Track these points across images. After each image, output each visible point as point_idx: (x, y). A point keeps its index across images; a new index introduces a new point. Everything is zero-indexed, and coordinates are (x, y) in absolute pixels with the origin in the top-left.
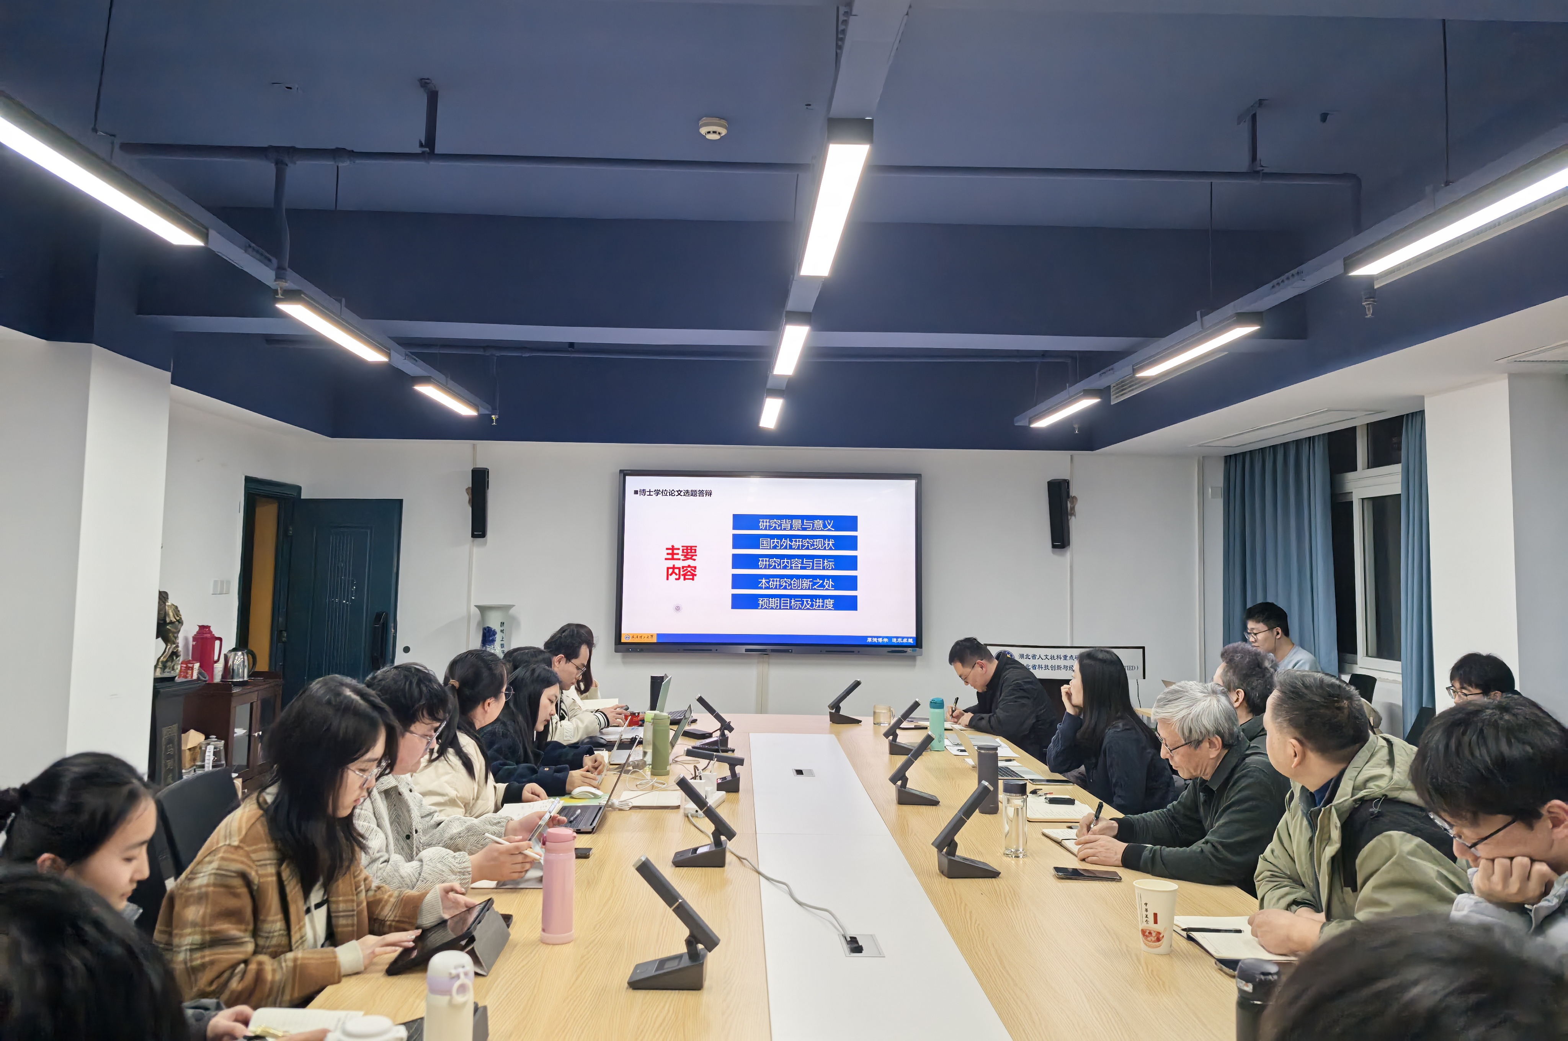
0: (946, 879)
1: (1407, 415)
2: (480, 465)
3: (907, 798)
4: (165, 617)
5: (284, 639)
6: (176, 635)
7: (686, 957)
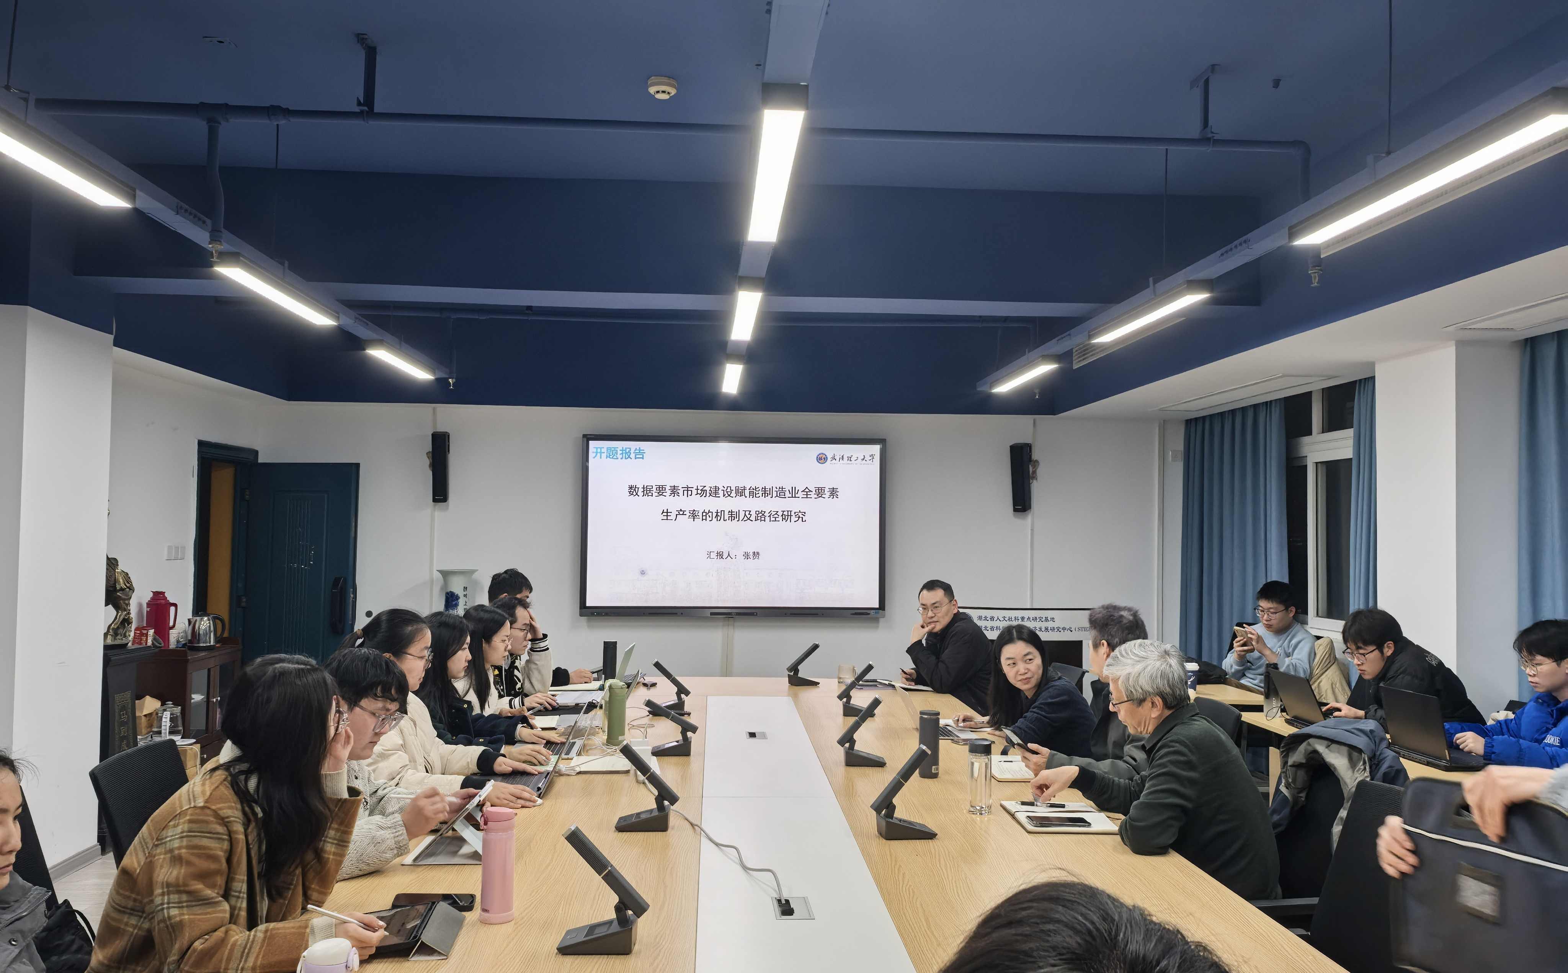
0: (884, 840)
1: (1360, 380)
2: (441, 429)
3: (855, 760)
4: (115, 584)
5: (243, 604)
6: (127, 602)
7: (616, 923)
